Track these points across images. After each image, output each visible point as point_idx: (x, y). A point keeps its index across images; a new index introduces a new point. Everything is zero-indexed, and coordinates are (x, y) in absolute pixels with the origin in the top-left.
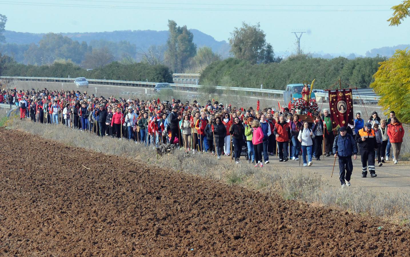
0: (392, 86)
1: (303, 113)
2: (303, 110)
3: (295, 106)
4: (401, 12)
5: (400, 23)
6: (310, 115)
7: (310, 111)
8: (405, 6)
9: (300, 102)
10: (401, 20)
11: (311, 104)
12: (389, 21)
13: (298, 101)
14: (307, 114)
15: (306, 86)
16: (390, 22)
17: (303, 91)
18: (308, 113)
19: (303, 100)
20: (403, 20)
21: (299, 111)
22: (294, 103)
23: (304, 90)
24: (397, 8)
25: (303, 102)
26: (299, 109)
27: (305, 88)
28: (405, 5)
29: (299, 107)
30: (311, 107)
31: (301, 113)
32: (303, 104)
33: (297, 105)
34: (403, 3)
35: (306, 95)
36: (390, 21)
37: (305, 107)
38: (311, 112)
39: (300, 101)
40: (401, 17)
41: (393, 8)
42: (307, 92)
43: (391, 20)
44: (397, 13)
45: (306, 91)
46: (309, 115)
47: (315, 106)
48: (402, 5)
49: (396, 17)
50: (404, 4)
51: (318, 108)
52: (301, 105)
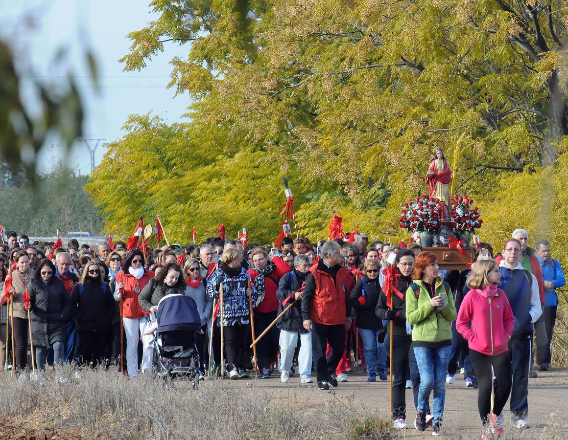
0: (121, 186)
1: (435, 240)
2: (435, 230)
3: (408, 222)
4: (146, 44)
5: (144, 66)
6: (458, 246)
7: (456, 234)
8: (154, 33)
9: (422, 209)
10: (146, 60)
11: (459, 211)
12: (122, 61)
13: (416, 206)
14: (447, 245)
15: (438, 155)
16: (124, 64)
17: (429, 173)
18: (451, 241)
19: (433, 200)
20: (151, 60)
21: (423, 234)
22: (405, 212)
23: (434, 169)
24: (138, 36)
25: (433, 206)
26: (421, 229)
27: (437, 161)
28: (153, 29)
29: (421, 224)
30: (459, 220)
31: (430, 242)
32: (433, 213)
33: (413, 219)
34: (150, 25)
35: (439, 184)
36: (125, 61)
37: (439, 223)
38: (459, 238)
39: (422, 204)
40: (146, 54)
41: (130, 36)
42: (442, 175)
43: (127, 59)
44: (138, 46)
45: (439, 172)
46: (454, 248)
47: (470, 218)
48: (148, 31)
49: (136, 55)
50: (151, 27)
51: (481, 222)
52: (427, 216)
